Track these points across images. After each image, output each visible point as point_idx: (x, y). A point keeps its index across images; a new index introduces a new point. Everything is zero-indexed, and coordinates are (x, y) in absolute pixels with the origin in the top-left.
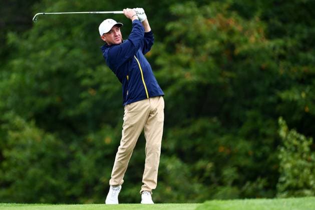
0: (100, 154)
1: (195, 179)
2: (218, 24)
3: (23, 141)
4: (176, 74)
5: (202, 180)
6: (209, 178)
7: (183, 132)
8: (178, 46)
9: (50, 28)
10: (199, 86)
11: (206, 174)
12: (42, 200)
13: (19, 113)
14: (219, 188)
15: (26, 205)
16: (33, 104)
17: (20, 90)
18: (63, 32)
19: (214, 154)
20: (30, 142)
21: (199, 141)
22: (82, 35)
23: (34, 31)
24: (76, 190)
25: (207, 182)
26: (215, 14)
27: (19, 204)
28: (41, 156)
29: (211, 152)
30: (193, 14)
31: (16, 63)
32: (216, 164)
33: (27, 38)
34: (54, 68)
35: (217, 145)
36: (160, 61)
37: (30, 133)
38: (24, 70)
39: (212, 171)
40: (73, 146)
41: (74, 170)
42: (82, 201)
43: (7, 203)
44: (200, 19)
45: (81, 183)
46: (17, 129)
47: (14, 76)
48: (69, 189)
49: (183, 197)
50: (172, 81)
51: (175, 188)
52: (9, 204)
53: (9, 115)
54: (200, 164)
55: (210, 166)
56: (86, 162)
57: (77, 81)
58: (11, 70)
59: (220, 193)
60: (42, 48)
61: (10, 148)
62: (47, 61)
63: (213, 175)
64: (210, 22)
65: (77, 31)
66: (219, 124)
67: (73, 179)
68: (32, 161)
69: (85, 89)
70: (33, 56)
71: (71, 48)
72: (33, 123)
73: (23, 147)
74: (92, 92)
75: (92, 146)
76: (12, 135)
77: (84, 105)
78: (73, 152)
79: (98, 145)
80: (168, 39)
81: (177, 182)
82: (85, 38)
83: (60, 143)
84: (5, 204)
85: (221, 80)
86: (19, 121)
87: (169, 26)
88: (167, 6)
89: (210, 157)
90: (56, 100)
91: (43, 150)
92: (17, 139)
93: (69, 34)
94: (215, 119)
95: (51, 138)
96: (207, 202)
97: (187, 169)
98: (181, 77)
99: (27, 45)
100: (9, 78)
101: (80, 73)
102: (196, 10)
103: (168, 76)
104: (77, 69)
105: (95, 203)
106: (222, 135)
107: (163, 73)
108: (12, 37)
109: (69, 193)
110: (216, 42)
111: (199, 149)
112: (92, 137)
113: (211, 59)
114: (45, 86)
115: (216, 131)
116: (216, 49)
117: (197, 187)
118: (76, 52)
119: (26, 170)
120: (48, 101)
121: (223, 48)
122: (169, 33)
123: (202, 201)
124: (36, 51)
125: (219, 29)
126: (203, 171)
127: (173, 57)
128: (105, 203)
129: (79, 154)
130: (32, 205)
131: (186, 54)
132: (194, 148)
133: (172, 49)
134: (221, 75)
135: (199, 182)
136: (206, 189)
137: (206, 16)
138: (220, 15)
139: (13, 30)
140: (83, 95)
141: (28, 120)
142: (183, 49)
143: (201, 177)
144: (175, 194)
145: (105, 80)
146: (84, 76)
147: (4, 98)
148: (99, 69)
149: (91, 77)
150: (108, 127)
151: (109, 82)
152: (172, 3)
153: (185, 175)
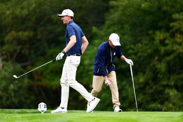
4: (175, 48)
7: (178, 76)
8: (176, 34)
9: (113, 25)
12: (109, 109)
15: (100, 111)
18: (120, 27)
22: (129, 28)
23: (105, 26)
24: (125, 105)
31: (96, 42)
33: (102, 30)
36: (167, 42)
40: (124, 83)
41: (124, 95)
42: (128, 109)
45: (128, 101)
49: (177, 109)
50: (173, 52)
51: (174, 104)
56: (130, 91)
57: (126, 51)
58: (94, 45)
65: (126, 26)
67: (124, 99)
68: (104, 90)
69: (130, 55)
70: (105, 38)
71: (123, 35)
78: (124, 86)
80: (171, 31)
81: (175, 101)
82: (131, 30)
87: (172, 25)
88: (171, 15)
93: (122, 28)
97: (180, 95)
98: (177, 49)
99: (102, 33)
100: (93, 49)
101: (128, 47)
103: (171, 49)
104: (126, 45)
107: (168, 48)
108: (94, 29)
118: (126, 37)
122: (172, 28)
127: (174, 40)
129: (127, 87)
131: (180, 38)
133: (173, 36)
139: (95, 26)
142: (179, 36)
144: (174, 107)
145: (140, 50)
146: (129, 49)
147: (90, 59)
148: (137, 45)
149: (133, 49)
150: (141, 74)
151: (142, 52)
152: (173, 13)
153: (179, 98)
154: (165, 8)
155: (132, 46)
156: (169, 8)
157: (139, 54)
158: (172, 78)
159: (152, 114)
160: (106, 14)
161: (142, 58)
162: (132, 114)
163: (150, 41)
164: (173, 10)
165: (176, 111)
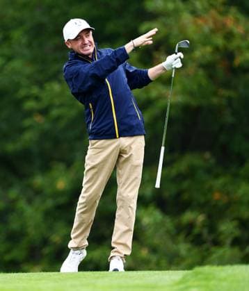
0: (50, 203)
1: (181, 238)
2: (211, 24)
5: (191, 238)
6: (199, 235)
10: (186, 109)
11: (196, 231)
14: (213, 249)
19: (207, 203)
21: (186, 184)
22: (24, 40)
24: (18, 253)
25: (197, 241)
26: (206, 10)
29: (202, 200)
30: (176, 12)
32: (209, 217)
35: (210, 190)
39: (204, 226)
40: (13, 193)
41: (14, 225)
42: (26, 267)
44: (186, 18)
48: (8, 251)
49: (164, 262)
51: (154, 250)
54: (188, 216)
55: (201, 218)
56: (31, 215)
57: (18, 103)
59: (214, 256)
63: (205, 232)
64: (200, 22)
65: (17, 35)
66: (212, 161)
67: (14, 238)
69: (29, 114)
71: (9, 59)
74: (38, 119)
75: (39, 192)
77: (28, 136)
78: (14, 201)
79: (48, 191)
81: (156, 241)
82: (29, 45)
85: (215, 100)
89: (201, 207)
94: (207, 155)
96: (198, 269)
97: (169, 223)
98: (161, 97)
101: (22, 93)
102: (181, 5)
104: (17, 86)
105: (44, 270)
106: (217, 176)
109: (7, 257)
110: (209, 49)
111: (186, 197)
112: (39, 181)
113: (201, 72)
115: (209, 171)
116: (209, 58)
117: (183, 248)
118: (17, 64)
121: (218, 57)
123: (190, 267)
125: (213, 31)
126: (191, 226)
129: (22, 204)
132: (179, 194)
134: (215, 94)
135: (185, 241)
136: (195, 251)
137: (194, 13)
138: (213, 12)
140: (27, 122)
143: (188, 234)
144: (154, 258)
145: (57, 101)
146: (27, 98)
148: (48, 86)
149: (37, 98)
150: (61, 166)
151: (61, 105)
153: (168, 232)
155: (35, 90)
157: (55, 112)
159: (98, 278)
161: (62, 124)
162: (40, 280)
165: (158, 267)
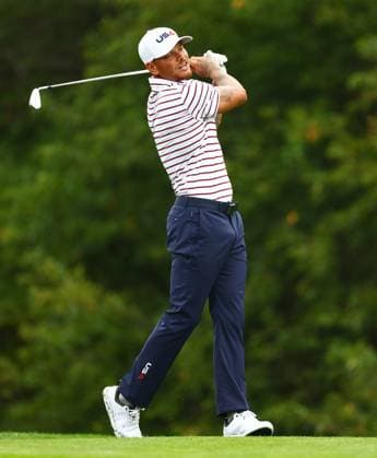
3: (59, 308)
4: (367, 178)
12: (97, 426)
13: (52, 251)
16: (80, 234)
17: (57, 205)
20: (74, 310)
27: (43, 435)
28: (97, 338)
31: (48, 151)
34: (123, 162)
36: (335, 151)
37: (75, 291)
38: (65, 166)
43: (21, 431)
45: (175, 393)
46: (48, 283)
47: (43, 178)
50: (359, 192)
52: (23, 435)
53: (32, 256)
58: (37, 165)
60: (101, 122)
61: (33, 322)
62: (111, 148)
68: (79, 349)
70: (81, 137)
72: (79, 271)
73: (60, 321)
76: (38, 296)
80: (353, 107)
83: (136, 313)
84: (16, 434)
86: (52, 267)
87: (355, 80)
88: (351, 40)
90: (128, 225)
91: (99, 326)
92: (48, 304)
95: (116, 302)
100: (33, 179)
103: (352, 182)
107: (340, 175)
114: (104, 198)
119: (66, 365)
120: (110, 228)
122: (355, 94)
124: (89, 127)
127: (362, 144)
128: (222, 434)
130: (70, 436)
133: (358, 127)
141: (71, 266)
147: (22, 221)
152: (361, 34)
154: (326, 14)
156: (342, 14)
158: (355, 299)
160: (90, 38)
163: (265, 147)
164: (360, 21)
